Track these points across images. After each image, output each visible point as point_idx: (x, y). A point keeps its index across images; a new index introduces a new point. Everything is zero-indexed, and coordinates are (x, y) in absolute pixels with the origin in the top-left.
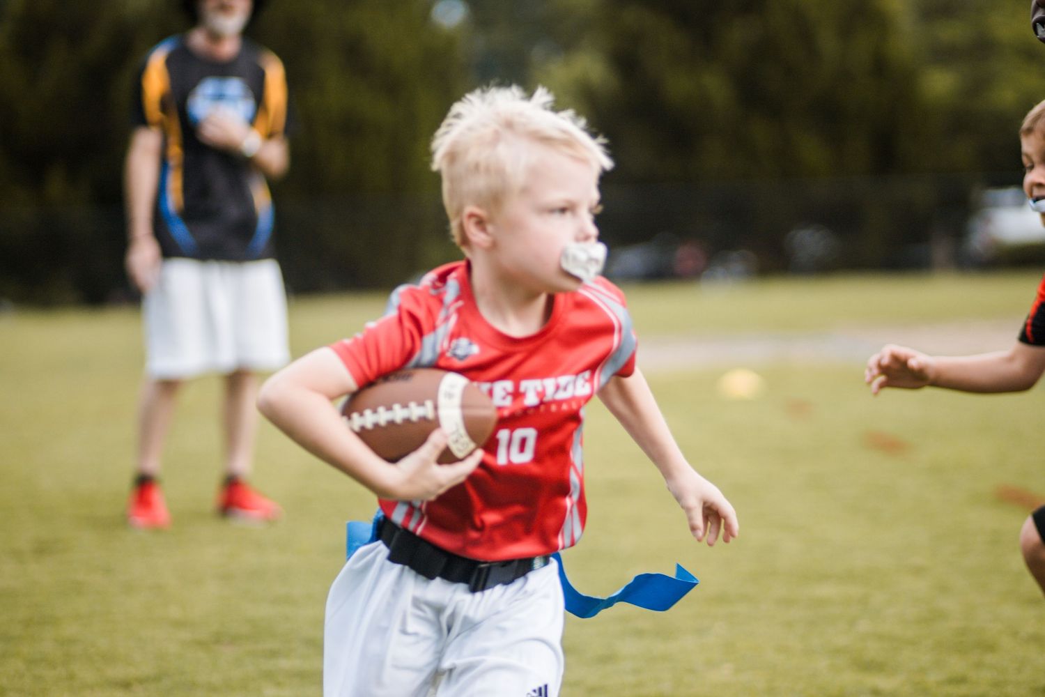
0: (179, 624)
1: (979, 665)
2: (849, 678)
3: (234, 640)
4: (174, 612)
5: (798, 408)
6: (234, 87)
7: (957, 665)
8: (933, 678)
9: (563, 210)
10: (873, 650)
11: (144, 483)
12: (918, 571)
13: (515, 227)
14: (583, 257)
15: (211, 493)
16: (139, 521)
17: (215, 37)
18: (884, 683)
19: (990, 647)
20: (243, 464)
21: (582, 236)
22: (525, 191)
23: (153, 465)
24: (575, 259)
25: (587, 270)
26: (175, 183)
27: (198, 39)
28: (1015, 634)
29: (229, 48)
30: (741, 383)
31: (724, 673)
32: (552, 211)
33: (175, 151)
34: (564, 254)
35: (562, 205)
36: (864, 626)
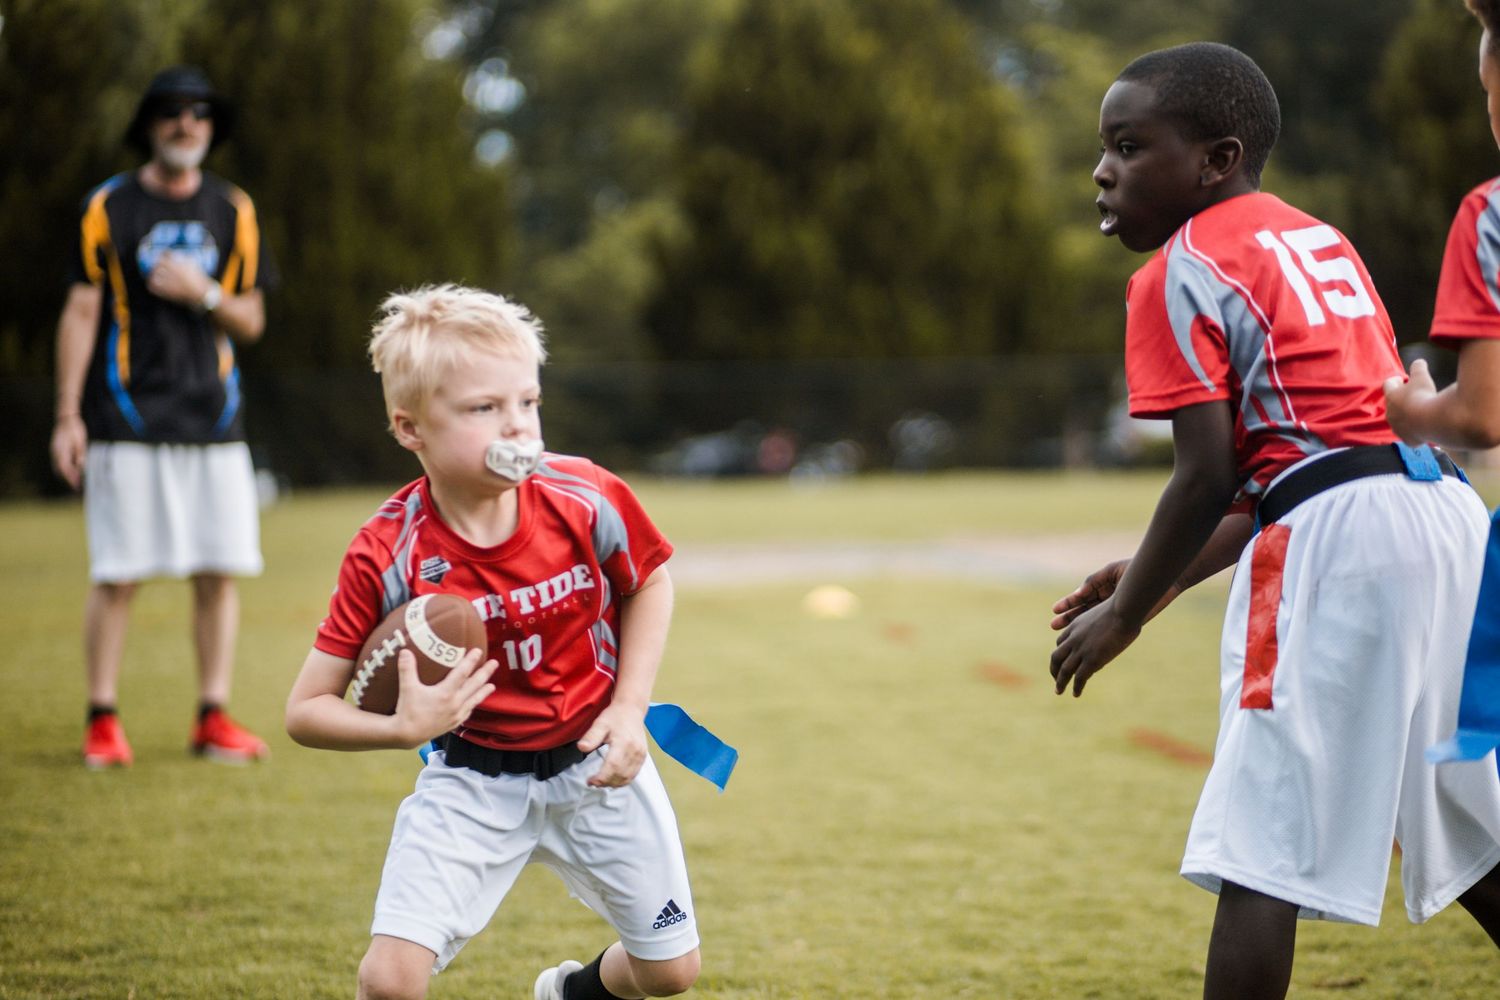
0: (139, 884)
1: (1100, 944)
2: (946, 957)
3: (206, 903)
4: (134, 869)
5: (898, 633)
6: (194, 232)
7: (1075, 942)
8: (1045, 958)
9: (487, 408)
10: (976, 924)
11: (100, 717)
12: (1032, 829)
13: (437, 426)
14: (509, 456)
15: (184, 726)
16: (97, 759)
17: (171, 172)
18: (986, 963)
19: (1116, 922)
20: (220, 691)
21: (508, 431)
22: (440, 392)
23: (107, 694)
24: (499, 458)
25: (515, 471)
26: (122, 349)
27: (150, 176)
28: (1146, 906)
29: (190, 183)
30: (831, 601)
31: (798, 949)
32: (473, 409)
33: (122, 313)
34: (487, 451)
35: (484, 402)
36: (965, 895)
